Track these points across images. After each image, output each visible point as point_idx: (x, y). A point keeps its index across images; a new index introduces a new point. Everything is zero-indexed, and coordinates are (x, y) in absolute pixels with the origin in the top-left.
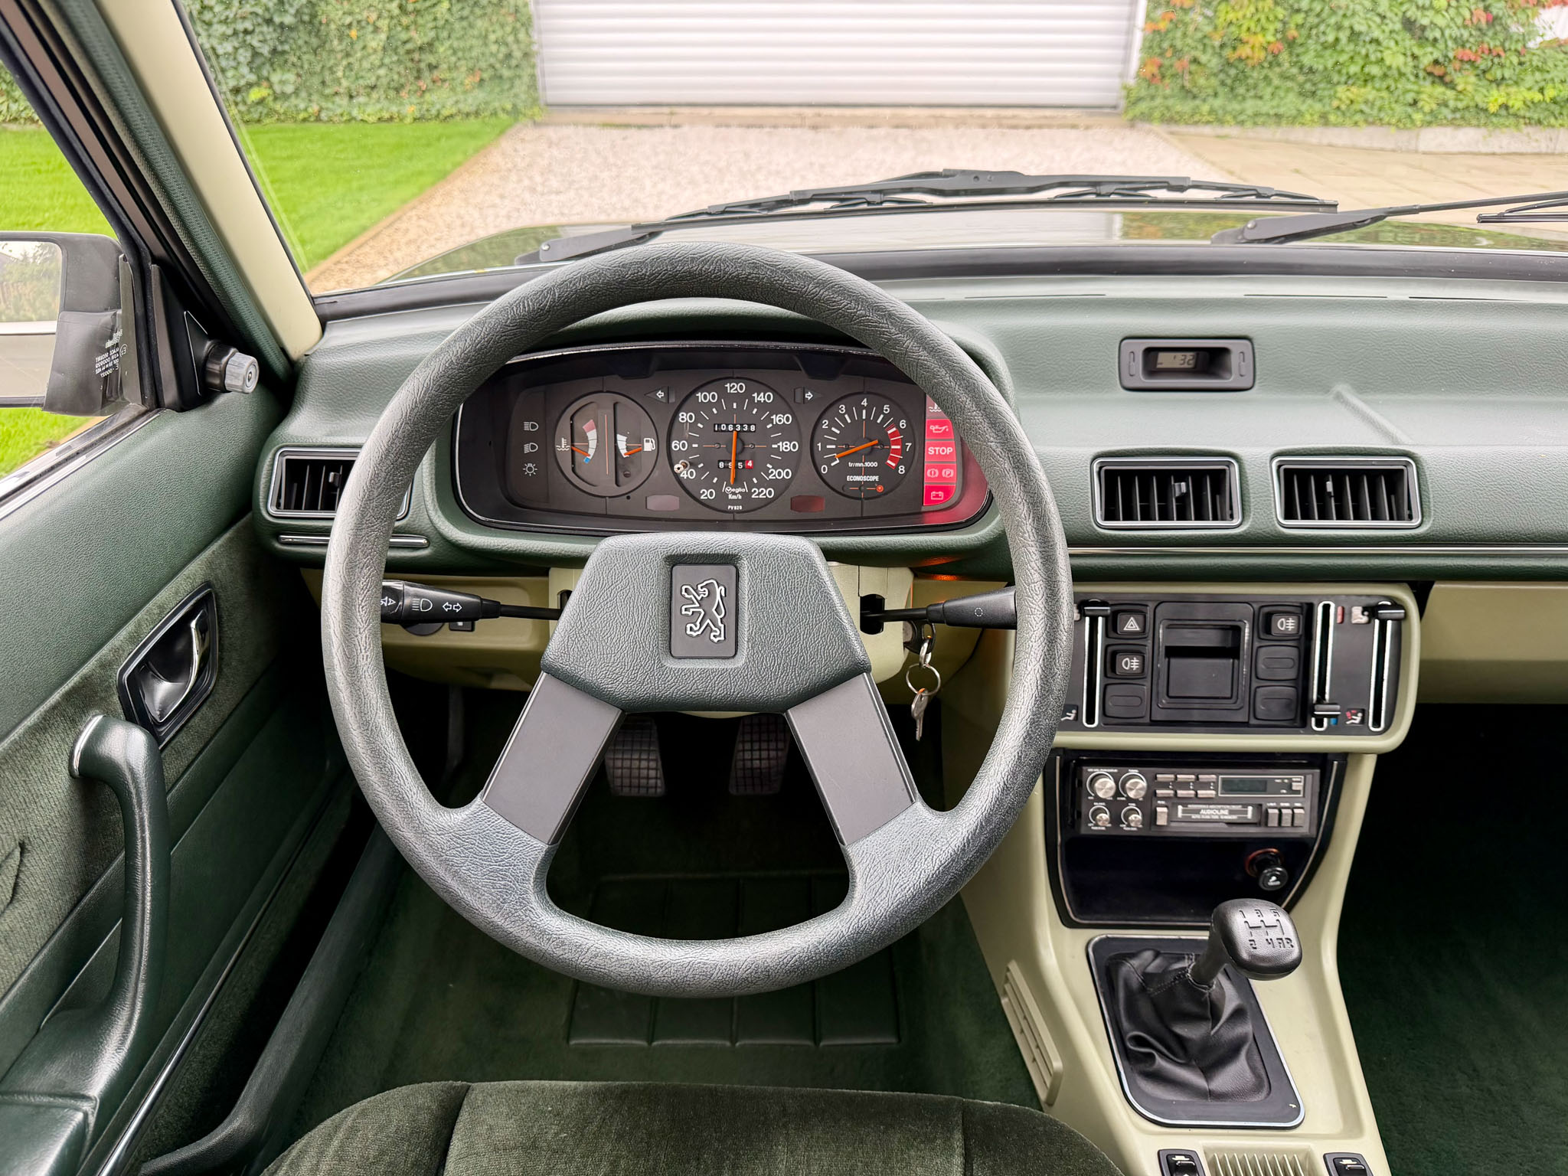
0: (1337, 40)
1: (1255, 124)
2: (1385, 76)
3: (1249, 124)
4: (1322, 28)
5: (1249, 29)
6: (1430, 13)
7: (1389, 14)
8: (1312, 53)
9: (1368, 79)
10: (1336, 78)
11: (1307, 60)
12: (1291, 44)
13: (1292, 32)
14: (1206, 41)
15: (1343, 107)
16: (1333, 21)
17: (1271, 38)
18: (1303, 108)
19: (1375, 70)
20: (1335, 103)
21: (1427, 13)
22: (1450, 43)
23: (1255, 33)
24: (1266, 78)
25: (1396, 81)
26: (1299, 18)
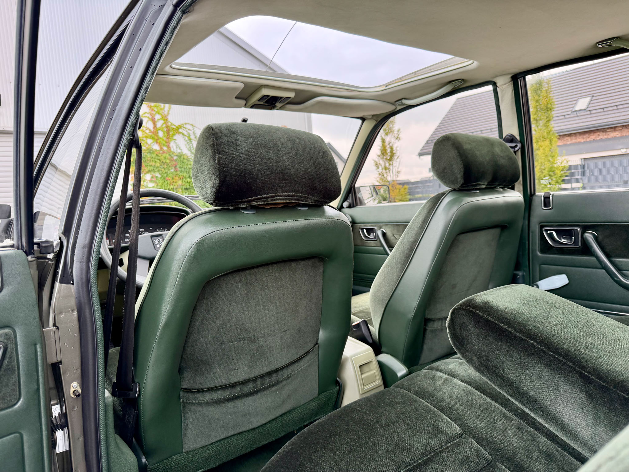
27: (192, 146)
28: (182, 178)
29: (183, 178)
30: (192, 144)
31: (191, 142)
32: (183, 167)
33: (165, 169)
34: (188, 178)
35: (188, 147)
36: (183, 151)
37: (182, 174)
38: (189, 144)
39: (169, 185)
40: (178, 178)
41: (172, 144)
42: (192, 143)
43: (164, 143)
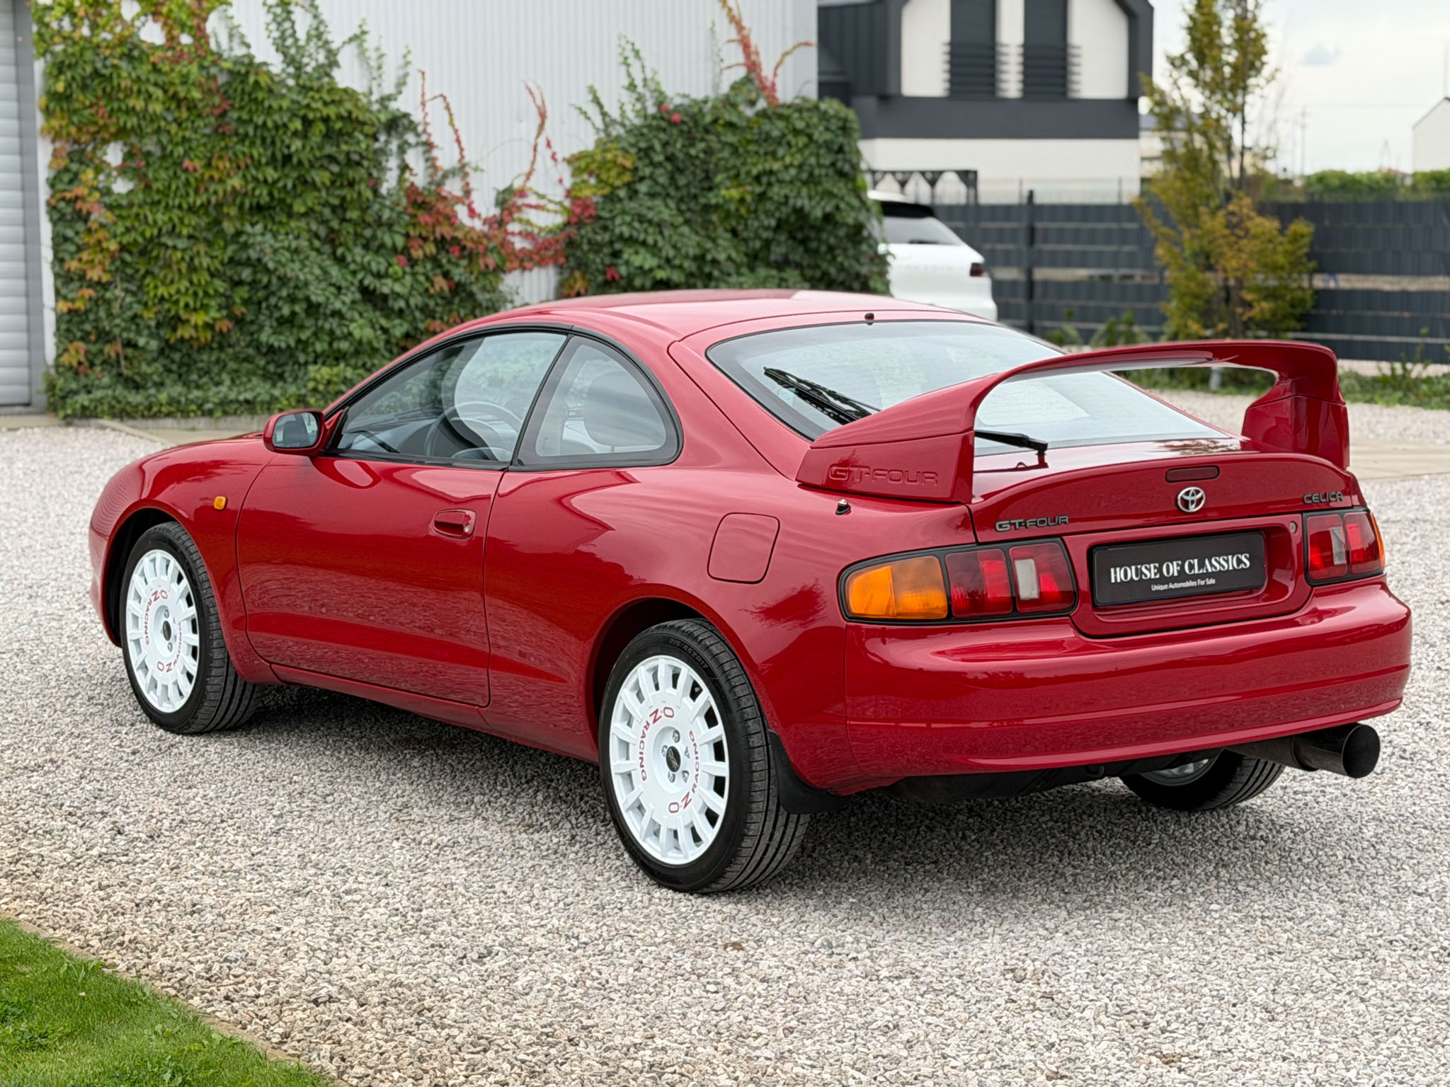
0: (294, 314)
1: (225, 413)
2: (357, 353)
3: (218, 414)
4: (273, 300)
5: (187, 305)
6: (389, 281)
7: (344, 284)
8: (268, 330)
9: (339, 357)
10: (302, 358)
11: (264, 337)
12: (239, 321)
13: (239, 310)
14: (138, 320)
15: (321, 387)
16: (284, 293)
17: (214, 314)
18: (277, 392)
19: (344, 345)
20: (311, 385)
21: (384, 281)
22: (418, 314)
23: (195, 310)
24: (218, 361)
25: (370, 357)
26: (243, 292)
27: (289, 32)
28: (243, 165)
29: (247, 167)
30: (293, 23)
31: (289, 12)
32: (251, 120)
33: (180, 125)
34: (267, 164)
35: (276, 34)
36: (253, 51)
37: (246, 150)
38: (279, 24)
39: (192, 192)
40: (228, 165)
41: (213, 24)
42: (293, 17)
43: (184, 16)
